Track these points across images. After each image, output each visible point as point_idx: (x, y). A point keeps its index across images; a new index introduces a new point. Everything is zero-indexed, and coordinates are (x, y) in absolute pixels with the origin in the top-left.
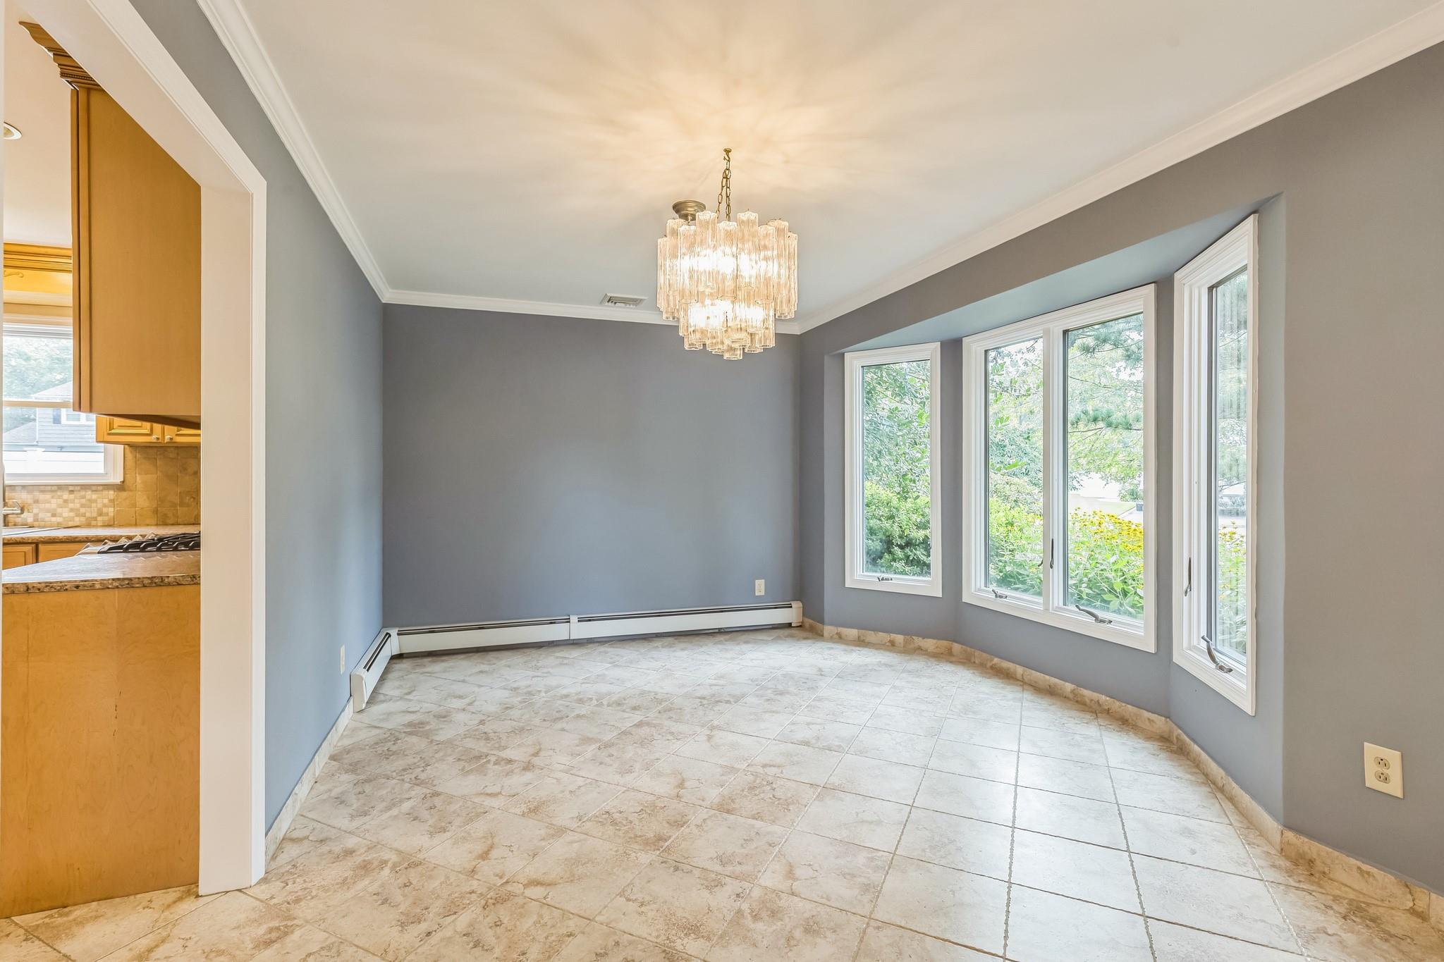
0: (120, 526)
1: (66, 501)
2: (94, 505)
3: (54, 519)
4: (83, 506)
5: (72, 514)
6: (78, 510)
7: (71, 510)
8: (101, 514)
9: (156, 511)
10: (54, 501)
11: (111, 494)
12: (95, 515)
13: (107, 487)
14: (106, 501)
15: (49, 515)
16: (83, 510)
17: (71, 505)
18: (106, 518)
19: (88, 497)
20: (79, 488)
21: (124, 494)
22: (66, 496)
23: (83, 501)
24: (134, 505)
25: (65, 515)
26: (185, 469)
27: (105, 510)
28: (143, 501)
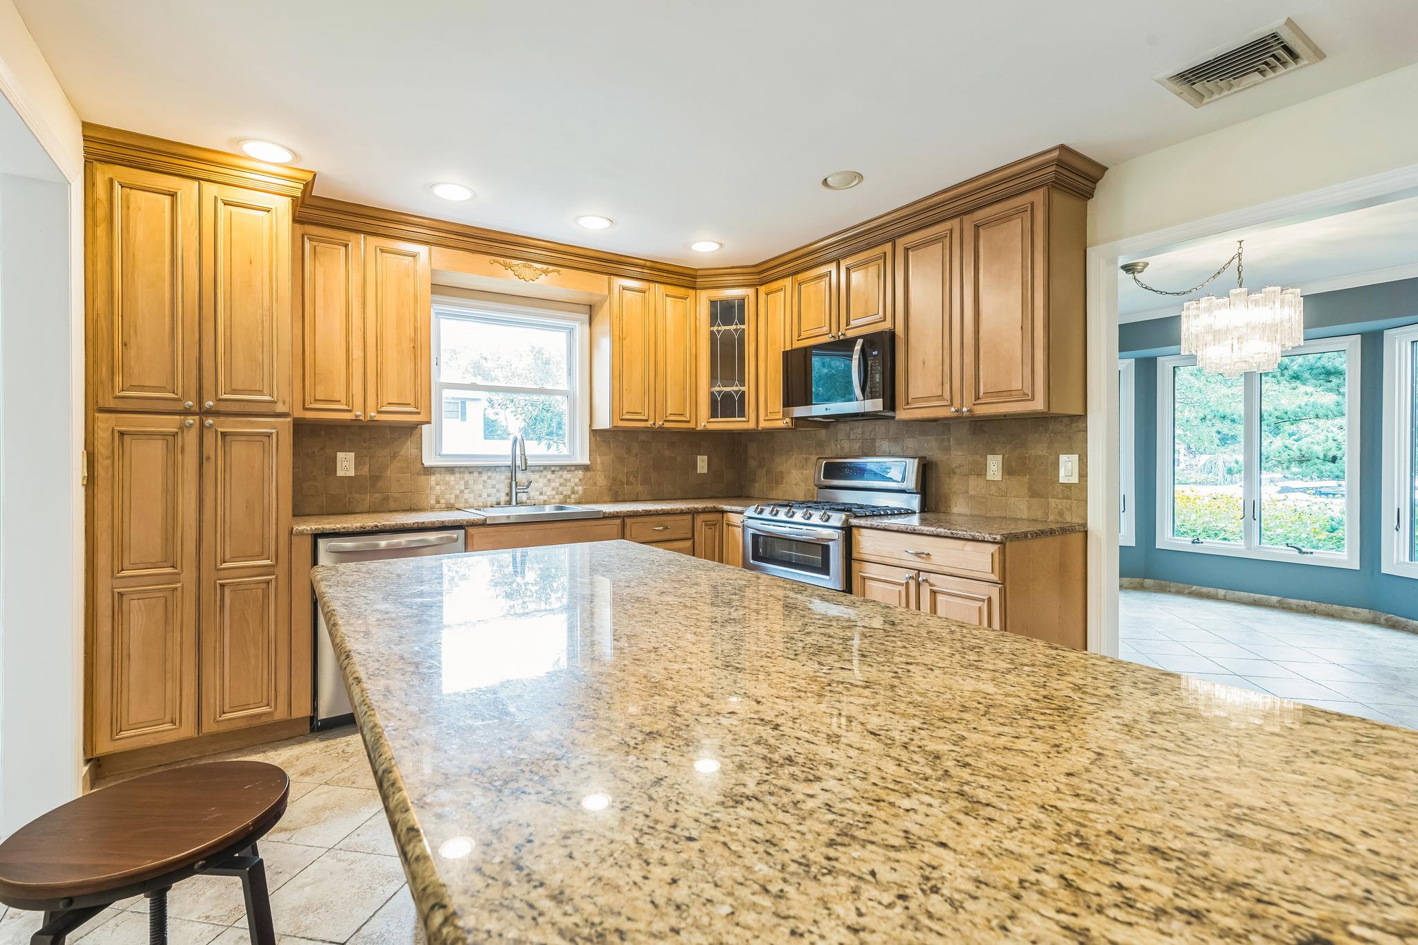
0: (586, 503)
1: (549, 481)
2: (568, 484)
3: (541, 497)
4: (561, 485)
5: (554, 493)
6: (558, 489)
7: (553, 489)
8: (573, 493)
9: (610, 489)
10: (541, 480)
11: (580, 473)
12: (569, 493)
13: (578, 467)
14: (577, 480)
15: (538, 493)
16: (561, 489)
17: (553, 484)
18: (577, 496)
19: (564, 477)
20: (558, 468)
21: (589, 474)
22: (549, 475)
23: (562, 480)
24: (595, 484)
25: (549, 493)
26: (630, 451)
27: (576, 488)
28: (601, 480)
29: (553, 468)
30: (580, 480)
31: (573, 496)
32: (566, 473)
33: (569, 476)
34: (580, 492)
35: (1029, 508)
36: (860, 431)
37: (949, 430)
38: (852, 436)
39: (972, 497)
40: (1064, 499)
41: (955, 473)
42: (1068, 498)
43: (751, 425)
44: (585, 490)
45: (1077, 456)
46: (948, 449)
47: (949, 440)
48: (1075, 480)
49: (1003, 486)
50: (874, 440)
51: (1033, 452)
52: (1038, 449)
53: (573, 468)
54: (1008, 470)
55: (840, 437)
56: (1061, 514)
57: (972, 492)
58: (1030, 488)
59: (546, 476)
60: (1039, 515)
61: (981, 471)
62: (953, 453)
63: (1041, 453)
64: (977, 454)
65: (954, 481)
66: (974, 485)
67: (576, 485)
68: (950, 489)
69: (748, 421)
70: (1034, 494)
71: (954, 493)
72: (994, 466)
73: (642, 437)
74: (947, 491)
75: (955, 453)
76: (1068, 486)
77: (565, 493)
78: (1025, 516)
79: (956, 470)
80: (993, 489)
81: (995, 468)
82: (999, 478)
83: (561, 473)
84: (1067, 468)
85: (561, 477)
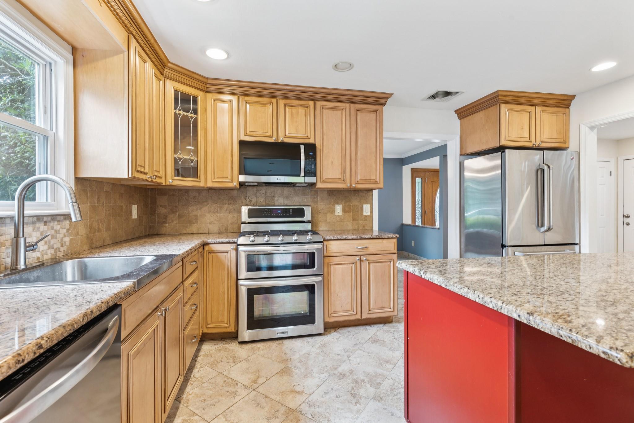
29: (45, 219)
30: (68, 230)
31: (62, 249)
32: (56, 223)
33: (59, 227)
34: (68, 244)
35: (352, 226)
36: (264, 192)
37: (317, 193)
38: (258, 194)
39: (329, 223)
40: (365, 221)
41: (320, 212)
42: (366, 220)
43: (202, 184)
44: (71, 240)
45: (369, 205)
46: (317, 202)
47: (317, 198)
48: (369, 214)
49: (342, 218)
50: (273, 197)
51: (353, 203)
52: (355, 202)
53: (62, 218)
54: (344, 211)
55: (249, 194)
56: (364, 227)
57: (328, 221)
58: (353, 218)
59: (39, 228)
60: (356, 227)
61: (333, 212)
62: (319, 204)
63: (357, 204)
64: (331, 204)
65: (320, 216)
66: (329, 217)
67: (65, 236)
68: (318, 220)
69: (200, 181)
70: (354, 220)
71: (320, 221)
72: (339, 209)
73: (107, 188)
74: (316, 221)
75: (320, 204)
76: (366, 216)
77: (55, 246)
78: (351, 228)
79: (321, 211)
80: (338, 219)
81: (339, 210)
82: (340, 213)
83: (52, 224)
84: (366, 209)
85: (52, 228)
